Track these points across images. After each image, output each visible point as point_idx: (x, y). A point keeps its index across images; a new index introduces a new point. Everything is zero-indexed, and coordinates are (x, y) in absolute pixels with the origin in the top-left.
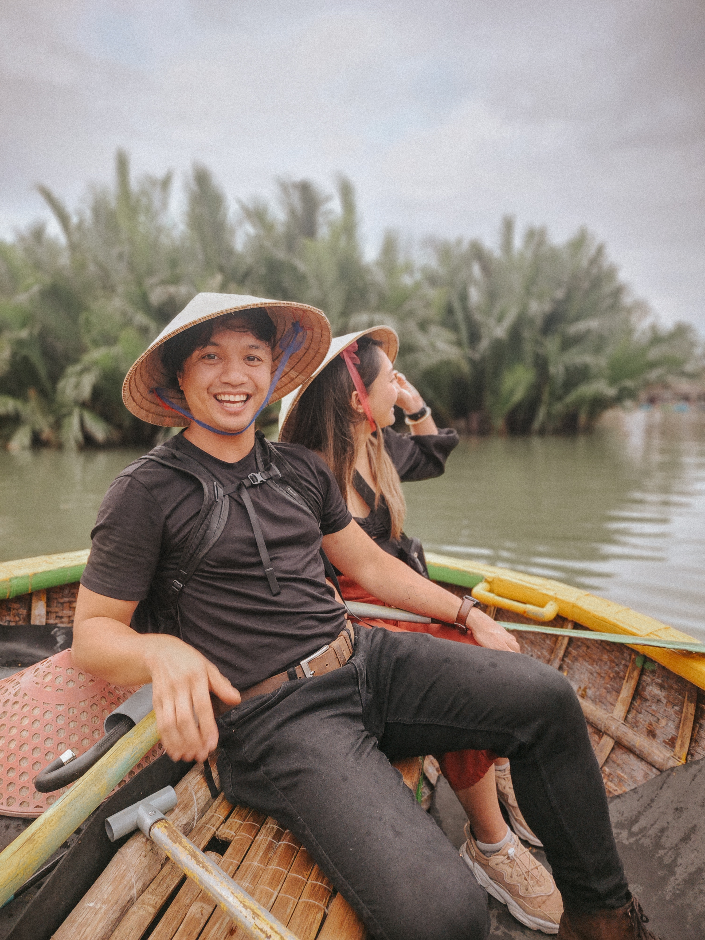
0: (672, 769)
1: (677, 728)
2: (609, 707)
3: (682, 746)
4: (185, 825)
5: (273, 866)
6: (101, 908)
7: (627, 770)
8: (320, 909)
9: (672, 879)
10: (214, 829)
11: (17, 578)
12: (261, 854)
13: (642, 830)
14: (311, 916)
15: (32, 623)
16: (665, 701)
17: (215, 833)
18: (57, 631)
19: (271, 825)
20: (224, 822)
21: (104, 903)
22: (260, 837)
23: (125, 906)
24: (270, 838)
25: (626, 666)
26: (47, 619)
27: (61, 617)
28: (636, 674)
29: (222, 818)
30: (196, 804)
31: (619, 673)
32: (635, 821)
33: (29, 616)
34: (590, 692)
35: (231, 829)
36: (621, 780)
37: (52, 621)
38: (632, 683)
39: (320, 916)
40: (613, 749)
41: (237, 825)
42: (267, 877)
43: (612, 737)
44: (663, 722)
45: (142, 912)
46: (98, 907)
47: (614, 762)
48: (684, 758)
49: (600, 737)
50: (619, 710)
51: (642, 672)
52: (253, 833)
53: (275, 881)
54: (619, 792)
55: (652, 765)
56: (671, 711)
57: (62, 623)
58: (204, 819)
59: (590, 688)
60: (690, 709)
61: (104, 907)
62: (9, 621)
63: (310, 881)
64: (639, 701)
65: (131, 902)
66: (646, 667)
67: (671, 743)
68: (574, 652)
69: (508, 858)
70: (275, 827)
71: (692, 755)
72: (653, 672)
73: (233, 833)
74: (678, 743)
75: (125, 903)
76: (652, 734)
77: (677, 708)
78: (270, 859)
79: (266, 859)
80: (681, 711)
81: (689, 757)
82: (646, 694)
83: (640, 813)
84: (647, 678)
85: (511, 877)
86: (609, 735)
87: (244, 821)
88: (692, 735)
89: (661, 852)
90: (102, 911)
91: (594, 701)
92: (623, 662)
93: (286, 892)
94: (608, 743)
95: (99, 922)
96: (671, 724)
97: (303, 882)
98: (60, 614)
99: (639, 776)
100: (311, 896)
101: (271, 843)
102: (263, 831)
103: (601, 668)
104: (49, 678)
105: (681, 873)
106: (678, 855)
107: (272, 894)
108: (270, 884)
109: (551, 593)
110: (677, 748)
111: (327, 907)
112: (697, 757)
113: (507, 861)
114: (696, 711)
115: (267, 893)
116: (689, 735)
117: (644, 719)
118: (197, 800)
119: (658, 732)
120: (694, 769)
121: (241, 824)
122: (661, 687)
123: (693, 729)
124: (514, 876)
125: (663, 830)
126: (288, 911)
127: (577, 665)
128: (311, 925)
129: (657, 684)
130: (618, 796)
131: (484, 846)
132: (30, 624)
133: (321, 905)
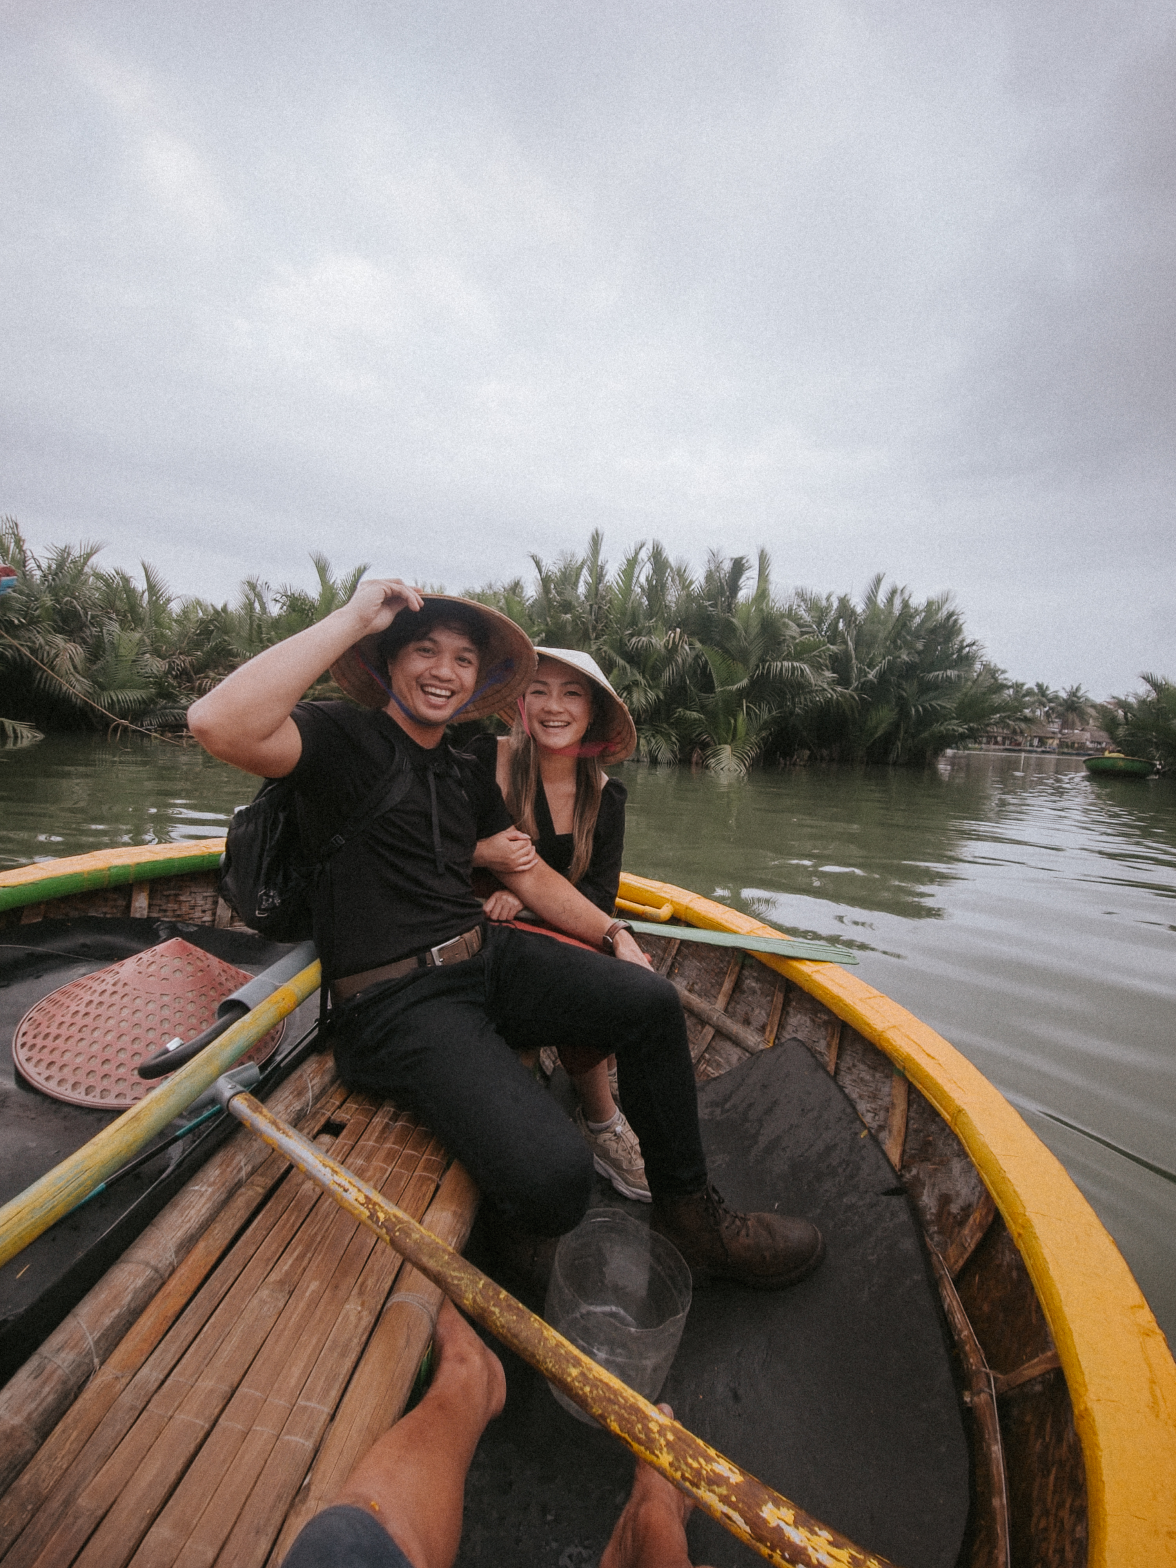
0: (762, 1051)
1: (768, 1015)
2: (713, 999)
3: (771, 1031)
4: (299, 1110)
5: (388, 1145)
6: (206, 1191)
7: (724, 1056)
8: (433, 1181)
9: (756, 1146)
10: (329, 1114)
11: (116, 867)
12: (376, 1134)
13: (735, 1106)
14: (424, 1188)
15: (132, 915)
16: (759, 992)
17: (330, 1118)
18: (159, 925)
19: (389, 1108)
20: (339, 1107)
21: (209, 1186)
22: (376, 1120)
23: (233, 1189)
24: (386, 1120)
25: (729, 963)
26: (149, 912)
27: (165, 911)
28: (737, 969)
29: (338, 1103)
30: (310, 1091)
31: (722, 969)
32: (726, 1100)
33: (128, 907)
34: (696, 987)
35: (347, 1113)
36: (719, 1065)
37: (155, 915)
38: (734, 977)
39: (432, 1188)
40: (714, 1037)
41: (353, 1110)
42: (382, 1154)
43: (713, 1027)
44: (757, 1011)
45: (250, 1193)
46: (203, 1189)
47: (714, 1049)
48: (772, 1041)
49: (703, 1027)
50: (720, 1003)
51: (742, 968)
52: (370, 1116)
53: (390, 1156)
54: (717, 1075)
55: (746, 1049)
56: (764, 1001)
57: (167, 917)
58: (318, 1105)
59: (697, 984)
60: (779, 998)
61: (210, 1190)
62: (105, 913)
63: (425, 1156)
64: (738, 994)
65: (239, 1185)
66: (746, 962)
67: (762, 1029)
68: (685, 951)
69: (615, 1135)
70: (392, 1109)
71: (779, 1039)
72: (751, 966)
73: (348, 1117)
74: (768, 1029)
75: (232, 1185)
76: (747, 1022)
77: (769, 998)
78: (385, 1138)
79: (382, 1139)
80: (772, 1001)
81: (777, 1041)
82: (745, 987)
83: (731, 1093)
84: (746, 973)
85: (617, 1151)
86: (710, 1025)
87: (360, 1105)
88: (780, 1021)
89: (748, 1125)
90: (208, 1193)
91: (700, 995)
92: (727, 959)
93: (400, 1167)
94: (709, 1032)
95: (205, 1203)
96: (763, 1012)
97: (417, 1157)
98: (164, 907)
99: (734, 1059)
100: (425, 1169)
101: (387, 1124)
102: (380, 1114)
103: (708, 964)
104: (153, 967)
105: (763, 1141)
106: (761, 1126)
107: (386, 1170)
108: (384, 1161)
109: (667, 896)
110: (767, 1033)
111: (440, 1180)
112: (783, 1040)
113: (613, 1138)
114: (784, 1000)
115: (381, 1168)
116: (777, 1022)
117: (741, 1009)
118: (312, 1087)
119: (752, 1020)
120: (779, 1050)
121: (357, 1109)
122: (757, 980)
123: (782, 1015)
124: (620, 1151)
125: (750, 1105)
126: (402, 1183)
127: (687, 963)
128: (424, 1195)
129: (754, 977)
130: (715, 1079)
131: (592, 1124)
132: (129, 916)
133: (434, 1177)
